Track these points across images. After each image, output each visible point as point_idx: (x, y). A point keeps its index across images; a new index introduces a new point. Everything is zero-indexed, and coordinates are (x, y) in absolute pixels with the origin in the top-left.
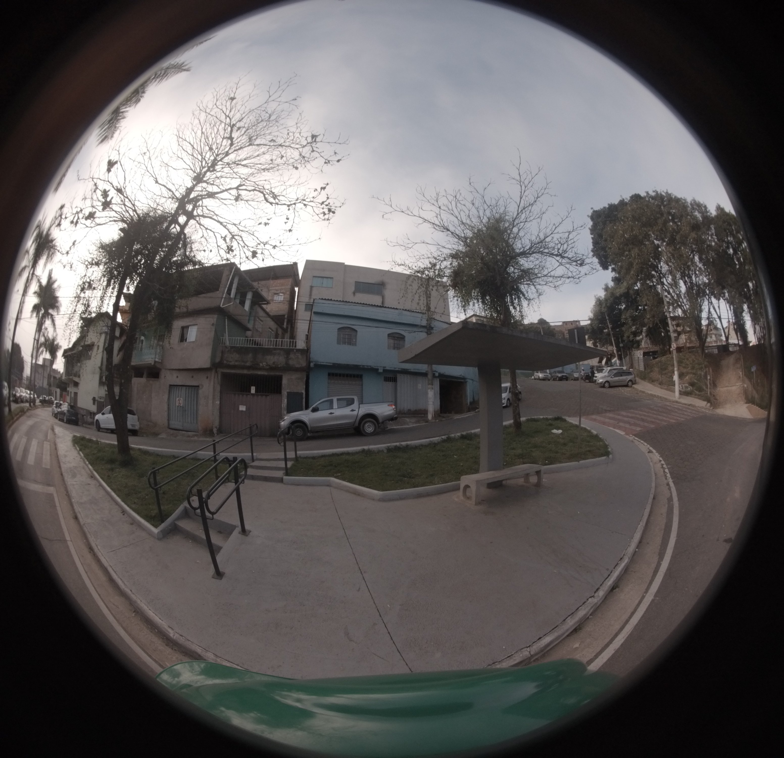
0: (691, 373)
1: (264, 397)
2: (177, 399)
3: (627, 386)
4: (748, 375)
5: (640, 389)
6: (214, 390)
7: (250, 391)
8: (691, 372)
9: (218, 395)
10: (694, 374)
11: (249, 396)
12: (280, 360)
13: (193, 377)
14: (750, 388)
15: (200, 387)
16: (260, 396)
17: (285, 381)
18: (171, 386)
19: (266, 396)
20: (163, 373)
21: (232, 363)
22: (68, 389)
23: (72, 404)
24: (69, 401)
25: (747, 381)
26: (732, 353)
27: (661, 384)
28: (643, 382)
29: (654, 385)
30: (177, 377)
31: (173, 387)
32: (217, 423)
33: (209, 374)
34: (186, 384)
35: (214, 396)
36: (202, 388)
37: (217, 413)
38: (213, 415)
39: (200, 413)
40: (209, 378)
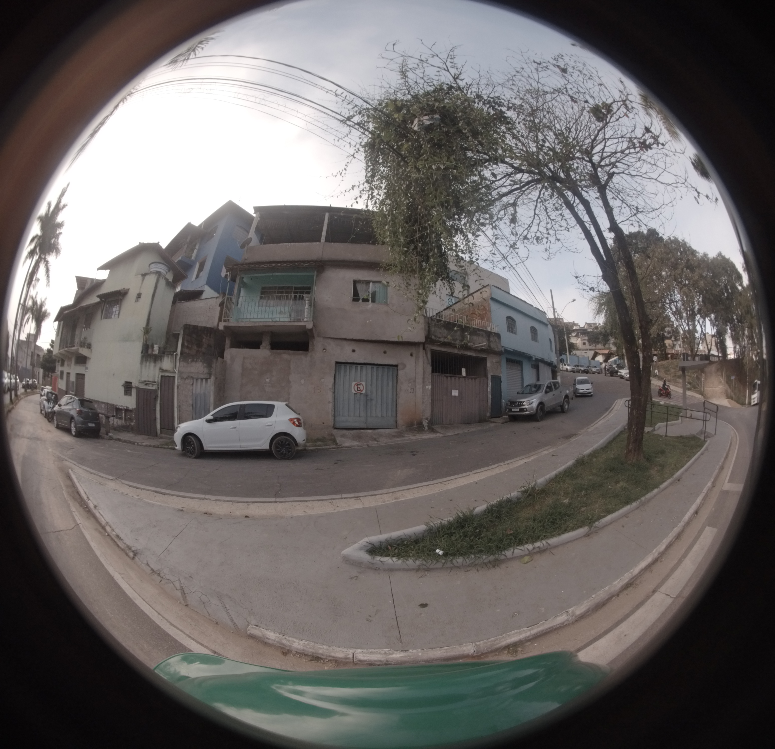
1: (473, 380)
2: (354, 383)
6: (424, 372)
7: (461, 373)
9: (428, 377)
11: (460, 379)
13: (385, 352)
15: (400, 367)
16: (470, 380)
17: (489, 364)
18: (338, 363)
19: (475, 379)
20: (319, 344)
21: (442, 340)
30: (354, 351)
31: (343, 366)
32: (428, 414)
33: (413, 350)
34: (372, 362)
35: (424, 379)
36: (403, 369)
37: (428, 400)
38: (423, 403)
39: (401, 401)
40: (414, 355)
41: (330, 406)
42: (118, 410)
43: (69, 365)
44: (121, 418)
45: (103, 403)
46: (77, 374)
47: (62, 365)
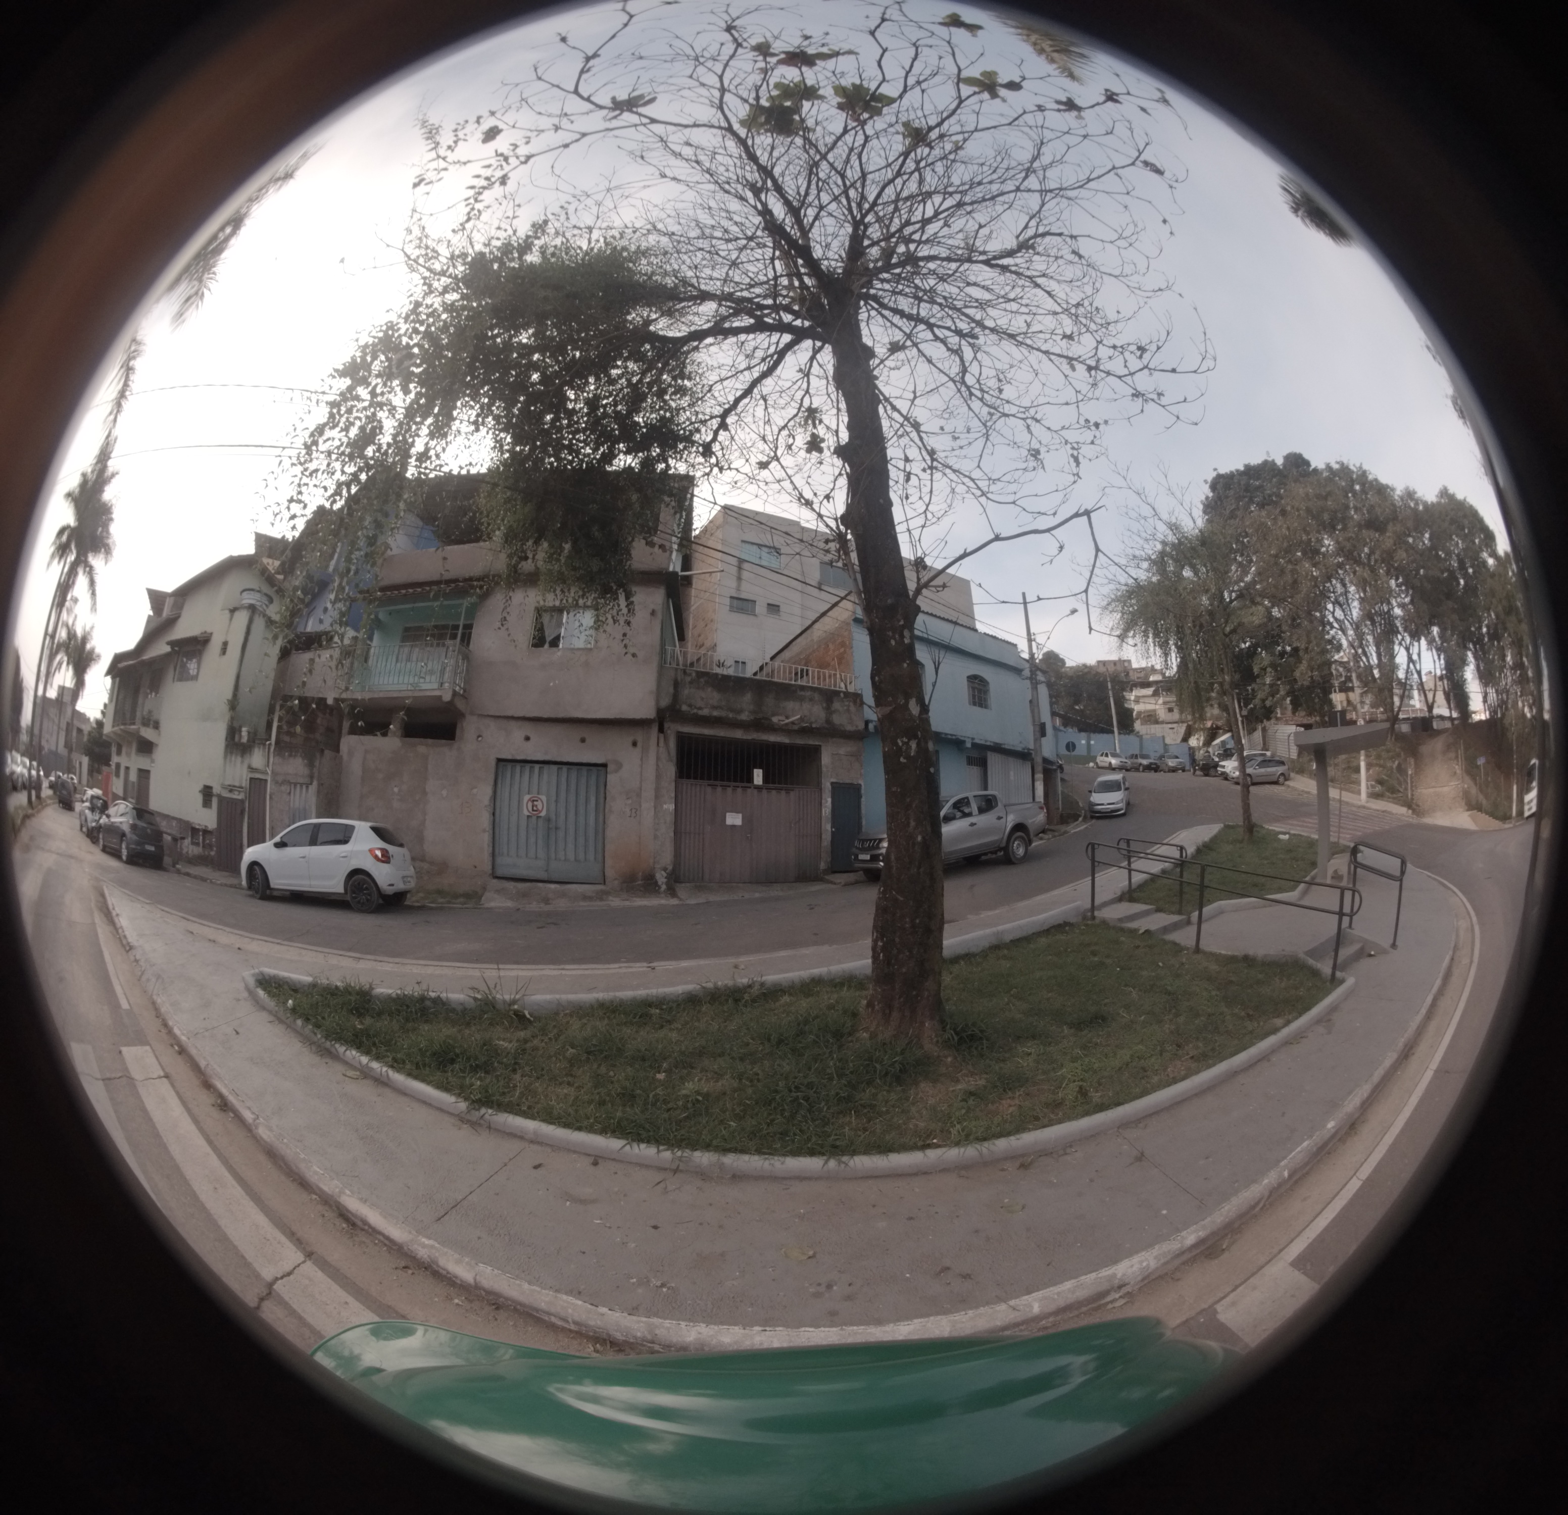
0: (1377, 765)
1: (783, 792)
2: (527, 797)
3: (1276, 783)
4: (1471, 770)
6: (658, 777)
7: (750, 779)
9: (669, 787)
10: (1380, 766)
11: (749, 790)
12: (815, 713)
13: (584, 740)
14: (1474, 791)
15: (611, 767)
16: (774, 792)
17: (826, 759)
18: (504, 762)
19: (788, 791)
20: (471, 727)
21: (704, 712)
22: (117, 759)
25: (1467, 779)
26: (1440, 731)
28: (1298, 777)
30: (527, 739)
31: (509, 766)
32: (667, 858)
33: (639, 735)
34: (558, 759)
35: (657, 790)
36: (616, 771)
37: (667, 832)
38: (656, 837)
39: (611, 833)
40: (639, 744)
41: (486, 838)
42: (194, 831)
43: (128, 755)
44: (197, 844)
45: (174, 818)
46: (140, 770)
47: (119, 753)
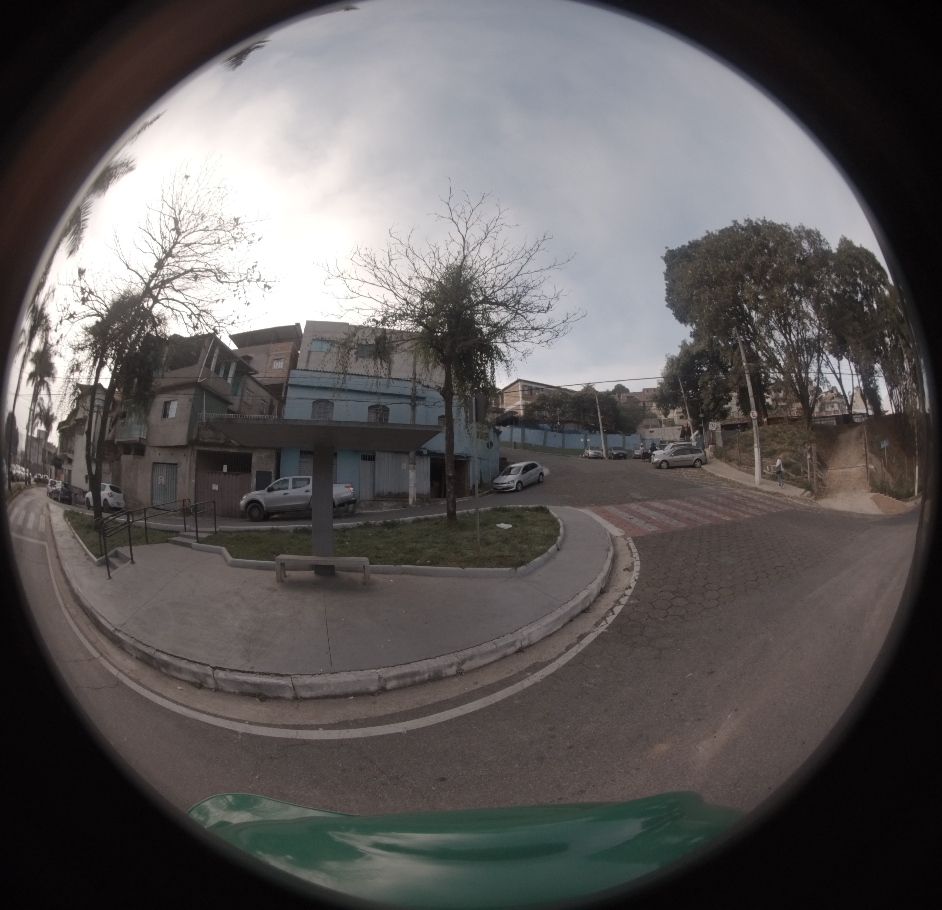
1: (235, 476)
2: (160, 477)
3: (693, 466)
4: (876, 452)
5: (709, 471)
6: (190, 468)
7: (222, 469)
8: (788, 449)
9: (193, 472)
11: (221, 475)
13: (172, 455)
14: (879, 470)
15: (179, 465)
16: (231, 476)
17: (255, 460)
18: (154, 464)
19: (237, 475)
20: (148, 450)
21: (207, 441)
22: (63, 466)
23: (66, 483)
24: (63, 479)
25: (874, 460)
26: (857, 424)
27: (740, 464)
29: (731, 465)
34: (167, 462)
35: (190, 474)
40: (186, 455)
